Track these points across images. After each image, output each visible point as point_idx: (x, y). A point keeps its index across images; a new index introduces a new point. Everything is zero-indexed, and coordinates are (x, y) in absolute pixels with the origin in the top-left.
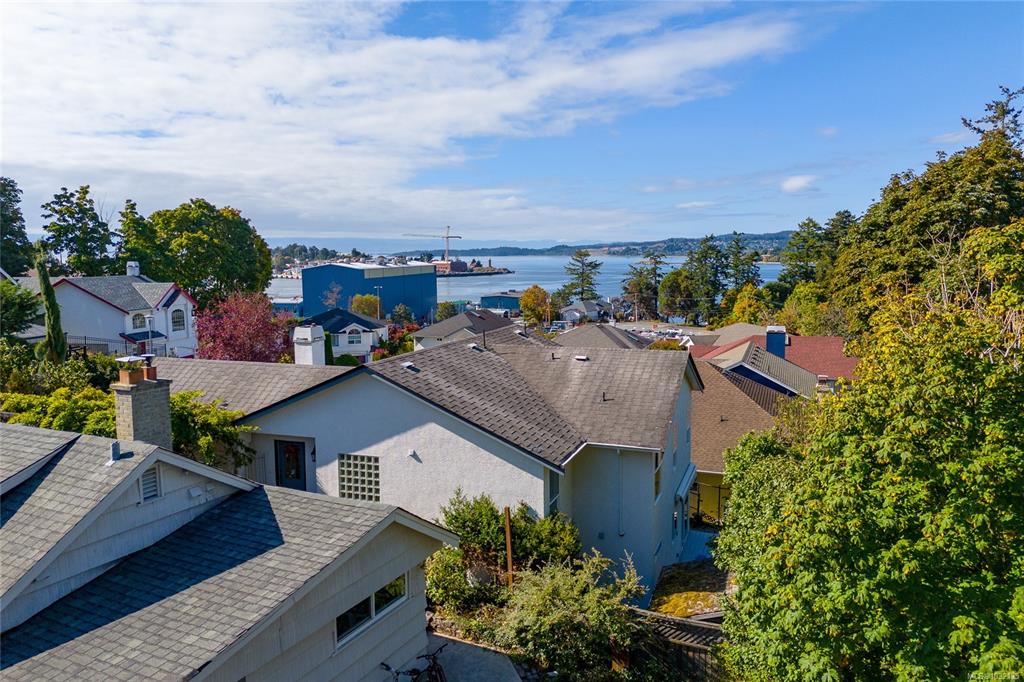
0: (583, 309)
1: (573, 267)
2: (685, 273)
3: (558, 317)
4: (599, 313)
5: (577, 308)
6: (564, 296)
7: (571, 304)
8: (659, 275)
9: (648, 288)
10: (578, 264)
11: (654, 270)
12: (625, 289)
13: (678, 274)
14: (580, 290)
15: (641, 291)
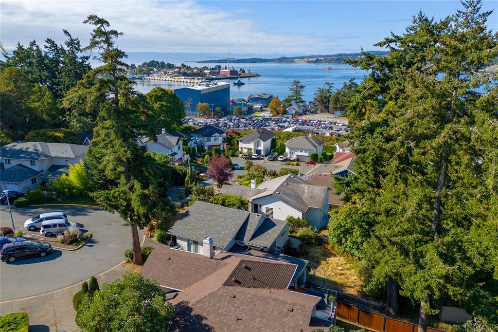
0: (297, 109)
1: (292, 88)
2: (342, 93)
3: (285, 112)
4: (303, 110)
5: (294, 108)
6: (288, 101)
7: (291, 105)
8: (331, 93)
9: (325, 98)
10: (294, 86)
11: (328, 90)
12: (316, 99)
13: (339, 94)
14: (295, 98)
15: (322, 100)
